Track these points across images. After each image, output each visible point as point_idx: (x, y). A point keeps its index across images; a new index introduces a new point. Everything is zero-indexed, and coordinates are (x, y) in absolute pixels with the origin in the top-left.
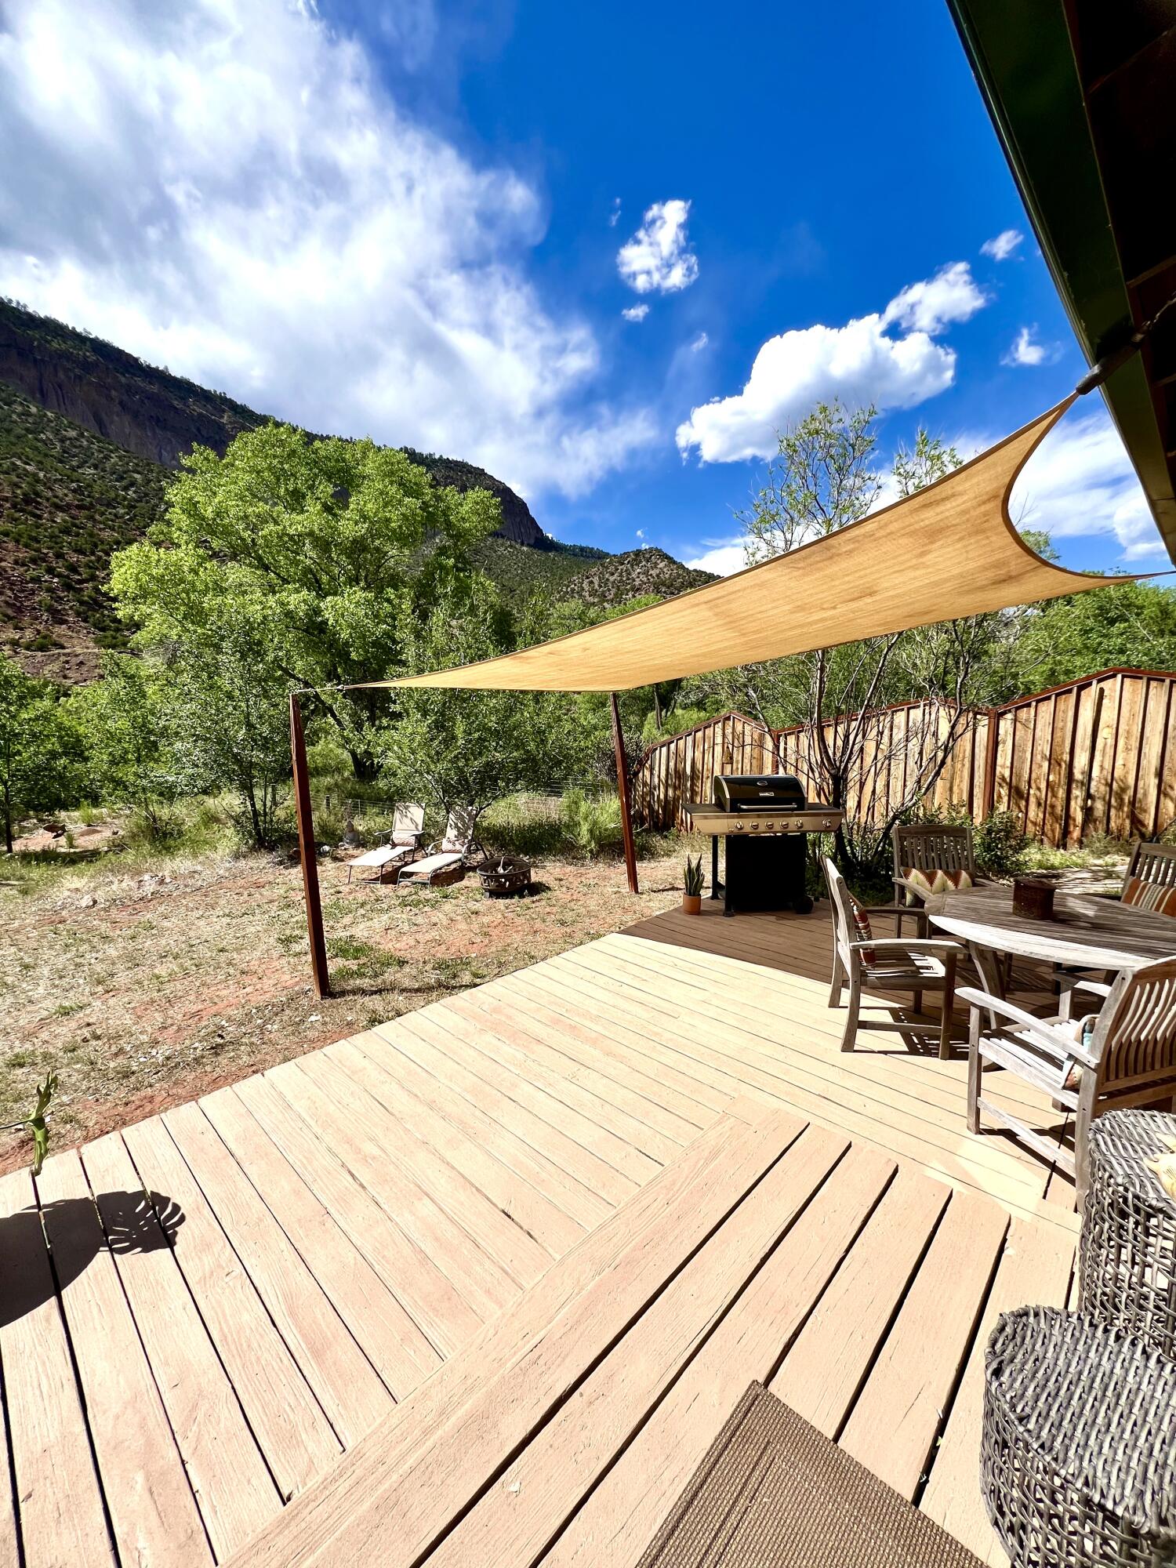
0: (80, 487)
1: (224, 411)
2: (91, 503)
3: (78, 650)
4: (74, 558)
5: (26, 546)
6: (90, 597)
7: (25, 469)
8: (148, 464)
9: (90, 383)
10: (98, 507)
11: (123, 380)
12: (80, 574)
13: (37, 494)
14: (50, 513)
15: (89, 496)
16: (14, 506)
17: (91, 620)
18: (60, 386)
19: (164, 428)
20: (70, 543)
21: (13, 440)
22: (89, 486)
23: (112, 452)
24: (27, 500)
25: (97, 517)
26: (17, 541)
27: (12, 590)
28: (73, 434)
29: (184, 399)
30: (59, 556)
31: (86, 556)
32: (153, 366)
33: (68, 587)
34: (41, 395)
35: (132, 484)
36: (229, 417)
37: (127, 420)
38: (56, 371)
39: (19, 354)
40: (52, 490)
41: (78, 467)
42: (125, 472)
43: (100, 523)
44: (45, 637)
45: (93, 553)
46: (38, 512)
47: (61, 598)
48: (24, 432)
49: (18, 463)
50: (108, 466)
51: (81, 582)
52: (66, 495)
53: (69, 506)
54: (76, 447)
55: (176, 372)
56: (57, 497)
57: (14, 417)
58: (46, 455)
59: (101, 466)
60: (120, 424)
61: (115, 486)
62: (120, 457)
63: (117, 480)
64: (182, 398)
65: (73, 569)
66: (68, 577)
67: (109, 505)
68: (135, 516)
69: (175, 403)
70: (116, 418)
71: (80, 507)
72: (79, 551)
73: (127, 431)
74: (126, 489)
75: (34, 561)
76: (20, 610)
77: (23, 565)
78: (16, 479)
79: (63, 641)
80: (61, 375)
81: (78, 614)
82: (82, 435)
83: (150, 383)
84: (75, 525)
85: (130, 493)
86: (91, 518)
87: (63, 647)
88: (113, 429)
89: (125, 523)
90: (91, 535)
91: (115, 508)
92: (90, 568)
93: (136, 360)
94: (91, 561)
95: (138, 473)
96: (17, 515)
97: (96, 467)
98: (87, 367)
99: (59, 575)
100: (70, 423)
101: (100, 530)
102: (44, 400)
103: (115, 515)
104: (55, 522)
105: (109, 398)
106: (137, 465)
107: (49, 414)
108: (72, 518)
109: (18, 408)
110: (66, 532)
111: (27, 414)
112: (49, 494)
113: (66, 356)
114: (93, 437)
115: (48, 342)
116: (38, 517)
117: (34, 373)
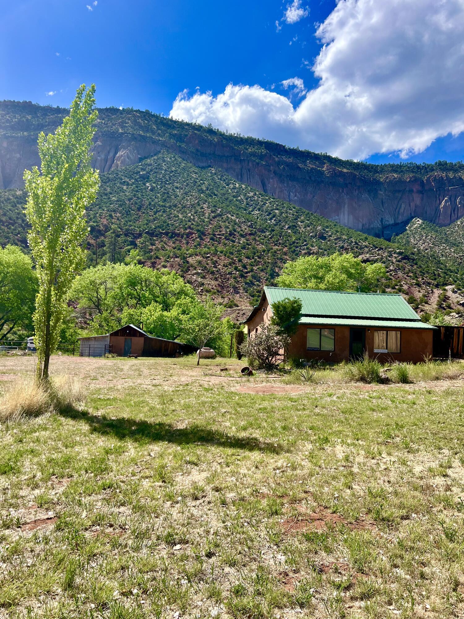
0: (252, 224)
1: (324, 163)
2: (255, 232)
3: (243, 308)
4: (245, 261)
5: (228, 257)
6: (250, 280)
7: (231, 219)
8: (283, 204)
9: (262, 165)
10: (258, 233)
11: (277, 159)
12: (247, 269)
13: (235, 230)
14: (239, 239)
15: (255, 228)
16: (225, 238)
17: (249, 292)
18: (249, 171)
19: (293, 180)
20: (244, 254)
22: (256, 223)
23: (267, 200)
24: (231, 234)
25: (257, 238)
26: (225, 255)
27: (221, 278)
28: (252, 194)
29: (304, 162)
30: (240, 261)
31: (250, 259)
32: (291, 148)
33: (242, 276)
34: (240, 178)
35: (274, 216)
36: (327, 166)
37: (276, 180)
38: (248, 163)
39: (235, 159)
40: (240, 227)
41: (252, 211)
42: (272, 210)
43: (258, 241)
44: (231, 302)
45: (253, 258)
46: (234, 239)
47: (238, 282)
48: (233, 198)
49: (229, 216)
50: (265, 208)
51: (247, 273)
52: (246, 229)
53: (246, 234)
54: (252, 201)
55: (302, 149)
56: (242, 230)
57: (229, 190)
58: (240, 208)
59: (261, 209)
60: (273, 183)
61: (266, 219)
62: (270, 203)
63: (268, 215)
65: (245, 267)
66: (242, 271)
67: (263, 231)
68: (273, 235)
69: (300, 165)
70: (271, 180)
71: (250, 234)
72: (248, 258)
73: (275, 186)
74: (271, 219)
75: (230, 264)
76: (223, 288)
77: (226, 266)
78: (228, 224)
79: (238, 303)
80: (250, 164)
81: (244, 289)
82: (255, 194)
83: (289, 158)
84: (248, 244)
85: (273, 221)
86: (255, 239)
87: (238, 306)
88: (269, 186)
89: (269, 240)
90: (254, 248)
91: (265, 232)
92: (251, 265)
93: (284, 147)
94: (252, 262)
95: (278, 209)
96: (227, 241)
97: (259, 210)
98: (261, 157)
99: (239, 270)
100: (251, 189)
101: (257, 245)
102: (241, 181)
103: (265, 237)
104: (240, 243)
105: (270, 171)
106: (277, 205)
107: (243, 186)
108: (247, 240)
109: (231, 186)
110: (244, 248)
111: (235, 188)
112: (239, 230)
113: (253, 154)
114: (260, 194)
115: (247, 149)
116: (234, 242)
117: (239, 167)
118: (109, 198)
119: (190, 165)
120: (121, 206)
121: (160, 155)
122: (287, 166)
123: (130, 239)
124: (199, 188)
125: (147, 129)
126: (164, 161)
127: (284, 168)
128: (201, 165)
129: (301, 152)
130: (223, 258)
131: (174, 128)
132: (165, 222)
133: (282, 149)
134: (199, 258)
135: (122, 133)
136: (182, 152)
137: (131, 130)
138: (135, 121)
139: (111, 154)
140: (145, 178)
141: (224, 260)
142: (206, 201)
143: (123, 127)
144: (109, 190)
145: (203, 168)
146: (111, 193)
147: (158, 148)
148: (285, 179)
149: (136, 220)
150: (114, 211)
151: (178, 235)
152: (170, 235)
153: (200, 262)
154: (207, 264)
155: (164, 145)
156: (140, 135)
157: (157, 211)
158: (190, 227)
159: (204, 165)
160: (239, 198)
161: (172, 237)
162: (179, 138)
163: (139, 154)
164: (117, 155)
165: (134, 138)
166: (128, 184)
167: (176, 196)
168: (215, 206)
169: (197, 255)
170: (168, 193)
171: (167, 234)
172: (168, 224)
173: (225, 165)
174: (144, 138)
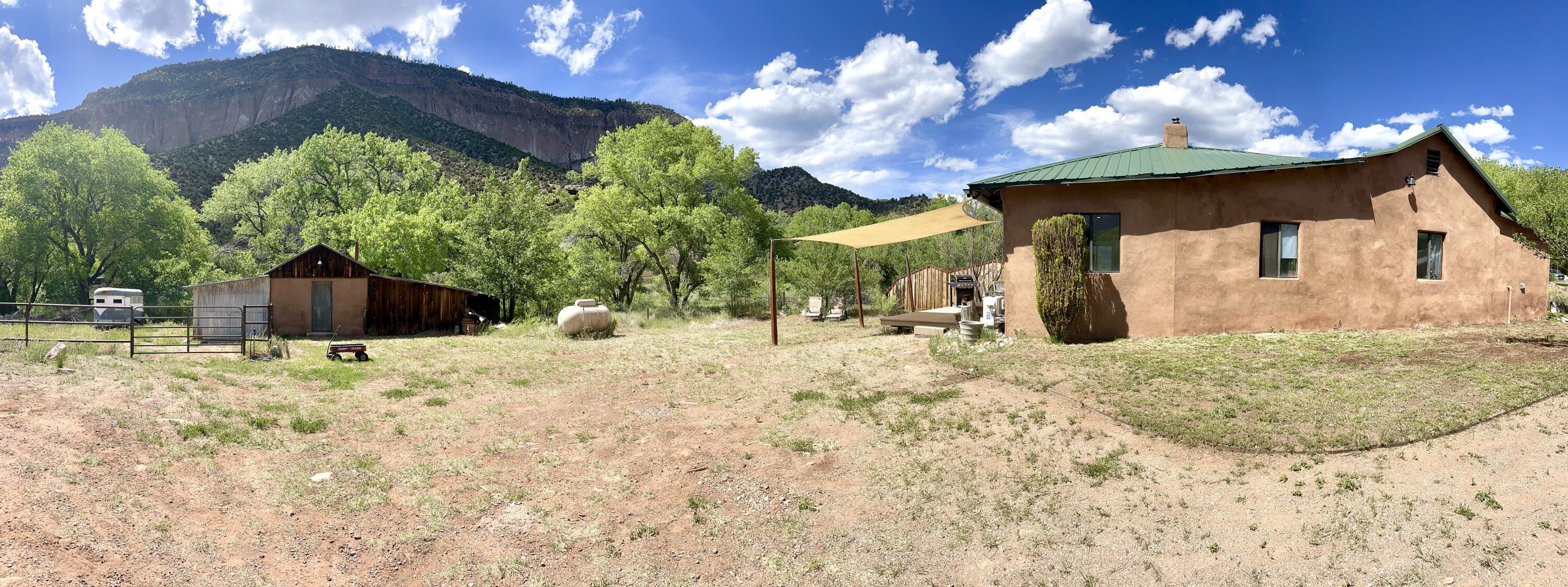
9: (447, 93)
11: (461, 87)
55: (486, 77)
64: (489, 90)
69: (487, 93)
83: (475, 85)
93: (469, 75)
121: (338, 89)
122: (473, 95)
126: (342, 94)
127: (470, 98)
129: (487, 80)
140: (324, 114)
147: (335, 82)
148: (471, 108)
160: (426, 128)
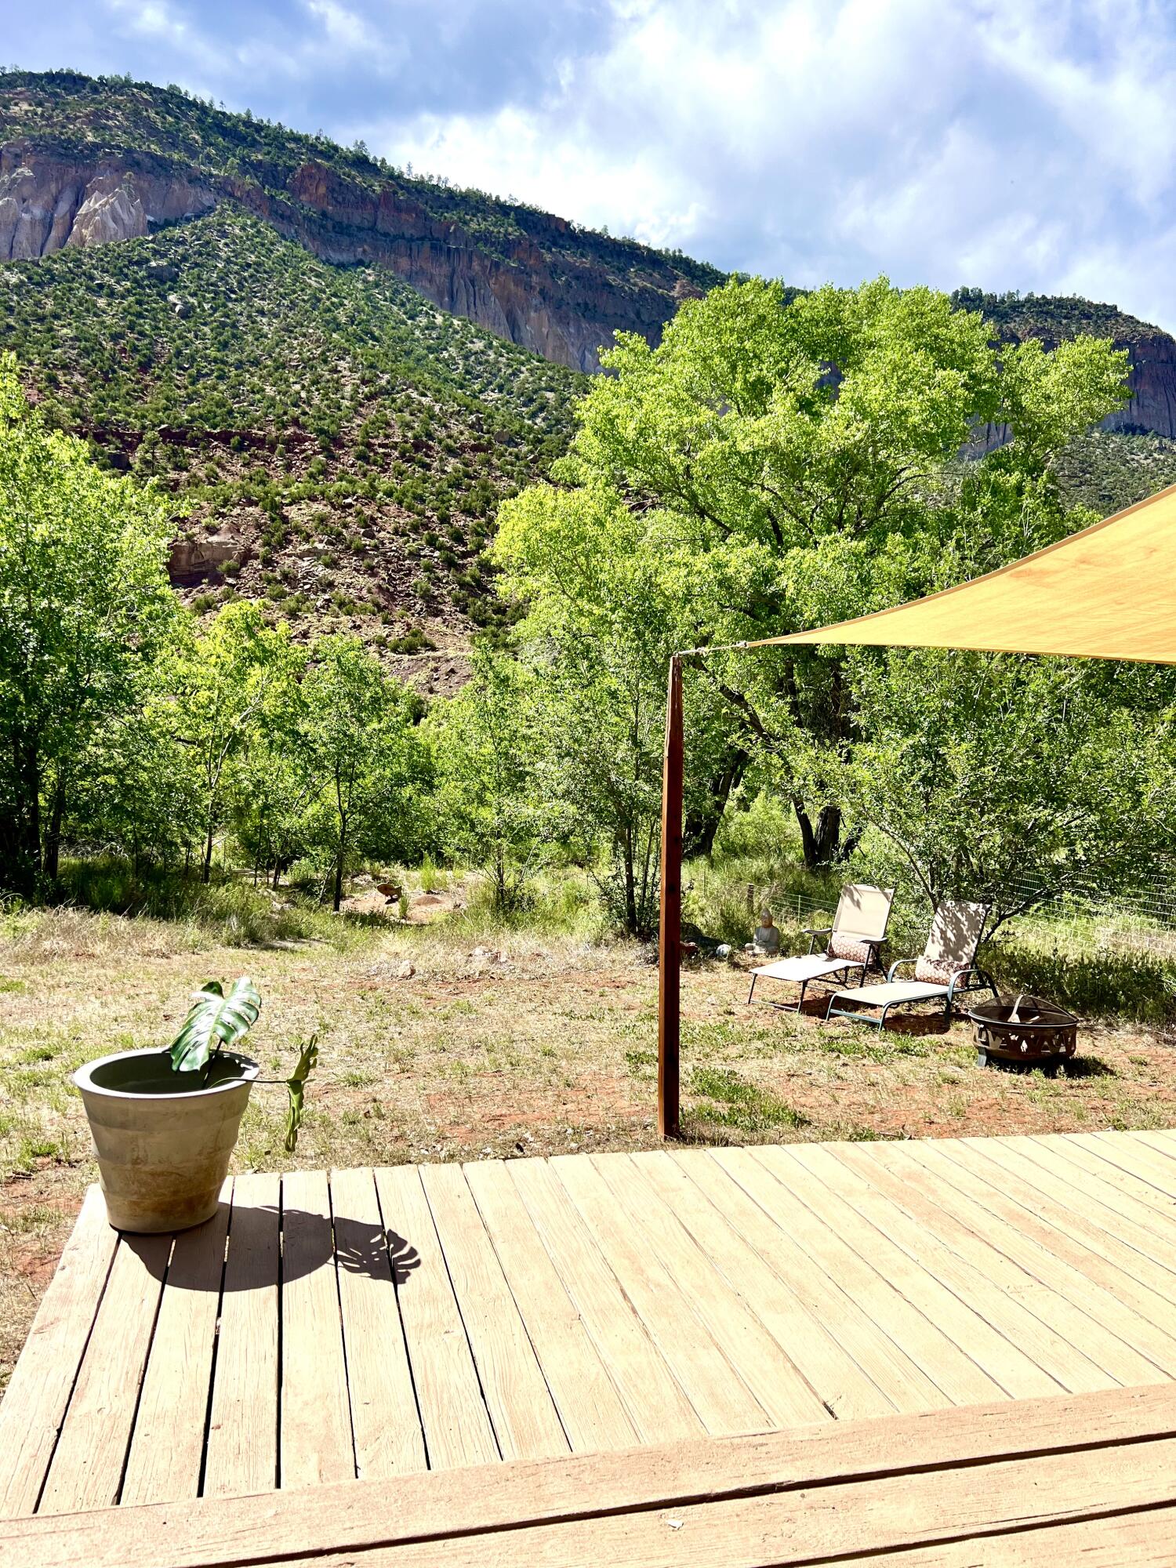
0: (479, 419)
1: (676, 278)
2: (490, 442)
3: (451, 653)
4: (460, 521)
5: (409, 508)
6: (473, 577)
7: (420, 403)
8: (566, 376)
9: (509, 270)
10: (497, 446)
11: (548, 257)
12: (465, 545)
13: (430, 436)
14: (441, 459)
15: (488, 432)
16: (402, 455)
17: (470, 610)
18: (472, 282)
19: (593, 319)
20: (458, 501)
21: (412, 364)
22: (490, 416)
23: (523, 364)
24: (418, 446)
25: (495, 461)
26: (400, 503)
27: (386, 569)
28: (479, 345)
29: (622, 270)
30: (444, 520)
31: (475, 517)
32: (588, 229)
33: (450, 564)
34: (449, 299)
35: (542, 409)
36: (683, 286)
37: (545, 314)
38: (471, 260)
39: (433, 247)
40: (446, 427)
41: (481, 392)
42: (535, 392)
43: (498, 468)
44: (414, 635)
45: (483, 514)
46: (428, 460)
47: (439, 580)
48: (425, 352)
49: (414, 395)
50: (516, 385)
51: (465, 555)
52: (462, 433)
53: (463, 448)
54: (480, 363)
55: (615, 234)
56: (450, 437)
57: (417, 333)
58: (446, 380)
59: (507, 387)
60: (538, 322)
61: (520, 415)
62: (531, 371)
63: (525, 405)
64: (620, 270)
65: (458, 538)
66: (450, 549)
67: (510, 442)
68: (541, 454)
69: (610, 278)
70: (533, 314)
71: (476, 449)
72: (468, 512)
73: (545, 330)
74: (533, 416)
75: (415, 528)
76: (392, 597)
77: (404, 535)
78: (409, 418)
79: (435, 640)
80: (476, 266)
81: (457, 601)
82: (490, 346)
83: (582, 255)
84: (467, 475)
85: (538, 421)
86: (487, 463)
87: (434, 649)
88: (527, 331)
89: (527, 466)
90: (484, 488)
91: (517, 445)
92: (478, 534)
93: (568, 224)
94: (479, 525)
95: (552, 390)
96: (404, 466)
97: (501, 388)
98: (508, 247)
99: (441, 548)
100: (479, 331)
101: (496, 479)
102: (452, 309)
103: (517, 457)
104: (444, 472)
105: (529, 287)
106: (552, 379)
107: (456, 322)
108: (466, 465)
109: (423, 321)
110: (456, 485)
111: (431, 326)
112: (443, 434)
113: (484, 238)
114: (503, 347)
115: (466, 223)
116: (427, 467)
117: (446, 269)
118: (50, 330)
119: (301, 252)
120: (87, 352)
121: (212, 219)
122: (577, 278)
123: (110, 449)
124: (328, 316)
125: (172, 140)
126: (224, 234)
127: (568, 284)
128: (336, 257)
129: (615, 242)
130: (393, 509)
131: (254, 144)
132: (220, 404)
133: (563, 230)
134: (319, 508)
135: (96, 147)
136: (282, 216)
137: (122, 139)
138: (136, 112)
139: (64, 207)
140: (166, 279)
141: (395, 518)
142: (346, 351)
143: (97, 128)
144: (50, 305)
145: (341, 266)
146: (57, 317)
147: (207, 199)
148: (571, 315)
149: (133, 396)
150: (65, 367)
151: (260, 442)
152: (234, 440)
153: (322, 520)
154: (346, 526)
155: (224, 189)
156: (151, 155)
157: (200, 375)
158: (295, 422)
159: (344, 257)
160: (445, 354)
161: (240, 448)
162: (272, 175)
163: (147, 211)
164: (83, 210)
165: (132, 162)
166: (112, 294)
167: (260, 336)
168: (372, 366)
169: (313, 499)
170: (234, 326)
171: (225, 437)
172: (230, 412)
173: (404, 263)
174: (161, 167)
